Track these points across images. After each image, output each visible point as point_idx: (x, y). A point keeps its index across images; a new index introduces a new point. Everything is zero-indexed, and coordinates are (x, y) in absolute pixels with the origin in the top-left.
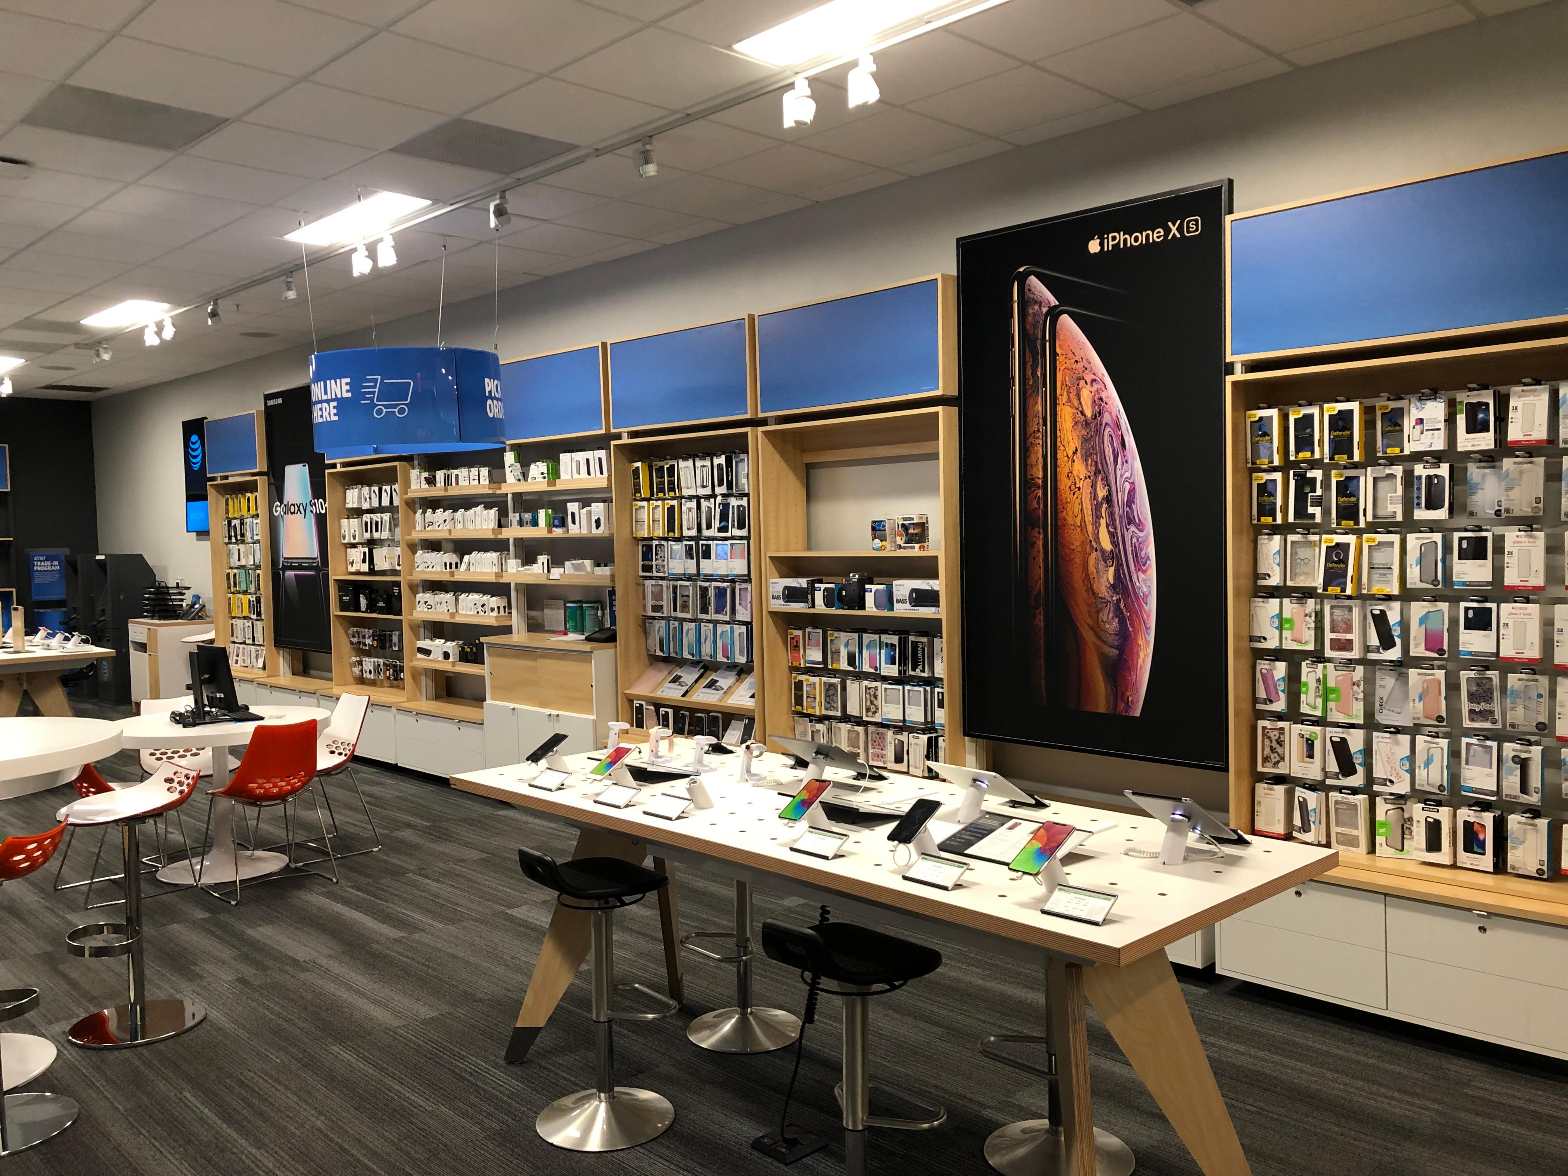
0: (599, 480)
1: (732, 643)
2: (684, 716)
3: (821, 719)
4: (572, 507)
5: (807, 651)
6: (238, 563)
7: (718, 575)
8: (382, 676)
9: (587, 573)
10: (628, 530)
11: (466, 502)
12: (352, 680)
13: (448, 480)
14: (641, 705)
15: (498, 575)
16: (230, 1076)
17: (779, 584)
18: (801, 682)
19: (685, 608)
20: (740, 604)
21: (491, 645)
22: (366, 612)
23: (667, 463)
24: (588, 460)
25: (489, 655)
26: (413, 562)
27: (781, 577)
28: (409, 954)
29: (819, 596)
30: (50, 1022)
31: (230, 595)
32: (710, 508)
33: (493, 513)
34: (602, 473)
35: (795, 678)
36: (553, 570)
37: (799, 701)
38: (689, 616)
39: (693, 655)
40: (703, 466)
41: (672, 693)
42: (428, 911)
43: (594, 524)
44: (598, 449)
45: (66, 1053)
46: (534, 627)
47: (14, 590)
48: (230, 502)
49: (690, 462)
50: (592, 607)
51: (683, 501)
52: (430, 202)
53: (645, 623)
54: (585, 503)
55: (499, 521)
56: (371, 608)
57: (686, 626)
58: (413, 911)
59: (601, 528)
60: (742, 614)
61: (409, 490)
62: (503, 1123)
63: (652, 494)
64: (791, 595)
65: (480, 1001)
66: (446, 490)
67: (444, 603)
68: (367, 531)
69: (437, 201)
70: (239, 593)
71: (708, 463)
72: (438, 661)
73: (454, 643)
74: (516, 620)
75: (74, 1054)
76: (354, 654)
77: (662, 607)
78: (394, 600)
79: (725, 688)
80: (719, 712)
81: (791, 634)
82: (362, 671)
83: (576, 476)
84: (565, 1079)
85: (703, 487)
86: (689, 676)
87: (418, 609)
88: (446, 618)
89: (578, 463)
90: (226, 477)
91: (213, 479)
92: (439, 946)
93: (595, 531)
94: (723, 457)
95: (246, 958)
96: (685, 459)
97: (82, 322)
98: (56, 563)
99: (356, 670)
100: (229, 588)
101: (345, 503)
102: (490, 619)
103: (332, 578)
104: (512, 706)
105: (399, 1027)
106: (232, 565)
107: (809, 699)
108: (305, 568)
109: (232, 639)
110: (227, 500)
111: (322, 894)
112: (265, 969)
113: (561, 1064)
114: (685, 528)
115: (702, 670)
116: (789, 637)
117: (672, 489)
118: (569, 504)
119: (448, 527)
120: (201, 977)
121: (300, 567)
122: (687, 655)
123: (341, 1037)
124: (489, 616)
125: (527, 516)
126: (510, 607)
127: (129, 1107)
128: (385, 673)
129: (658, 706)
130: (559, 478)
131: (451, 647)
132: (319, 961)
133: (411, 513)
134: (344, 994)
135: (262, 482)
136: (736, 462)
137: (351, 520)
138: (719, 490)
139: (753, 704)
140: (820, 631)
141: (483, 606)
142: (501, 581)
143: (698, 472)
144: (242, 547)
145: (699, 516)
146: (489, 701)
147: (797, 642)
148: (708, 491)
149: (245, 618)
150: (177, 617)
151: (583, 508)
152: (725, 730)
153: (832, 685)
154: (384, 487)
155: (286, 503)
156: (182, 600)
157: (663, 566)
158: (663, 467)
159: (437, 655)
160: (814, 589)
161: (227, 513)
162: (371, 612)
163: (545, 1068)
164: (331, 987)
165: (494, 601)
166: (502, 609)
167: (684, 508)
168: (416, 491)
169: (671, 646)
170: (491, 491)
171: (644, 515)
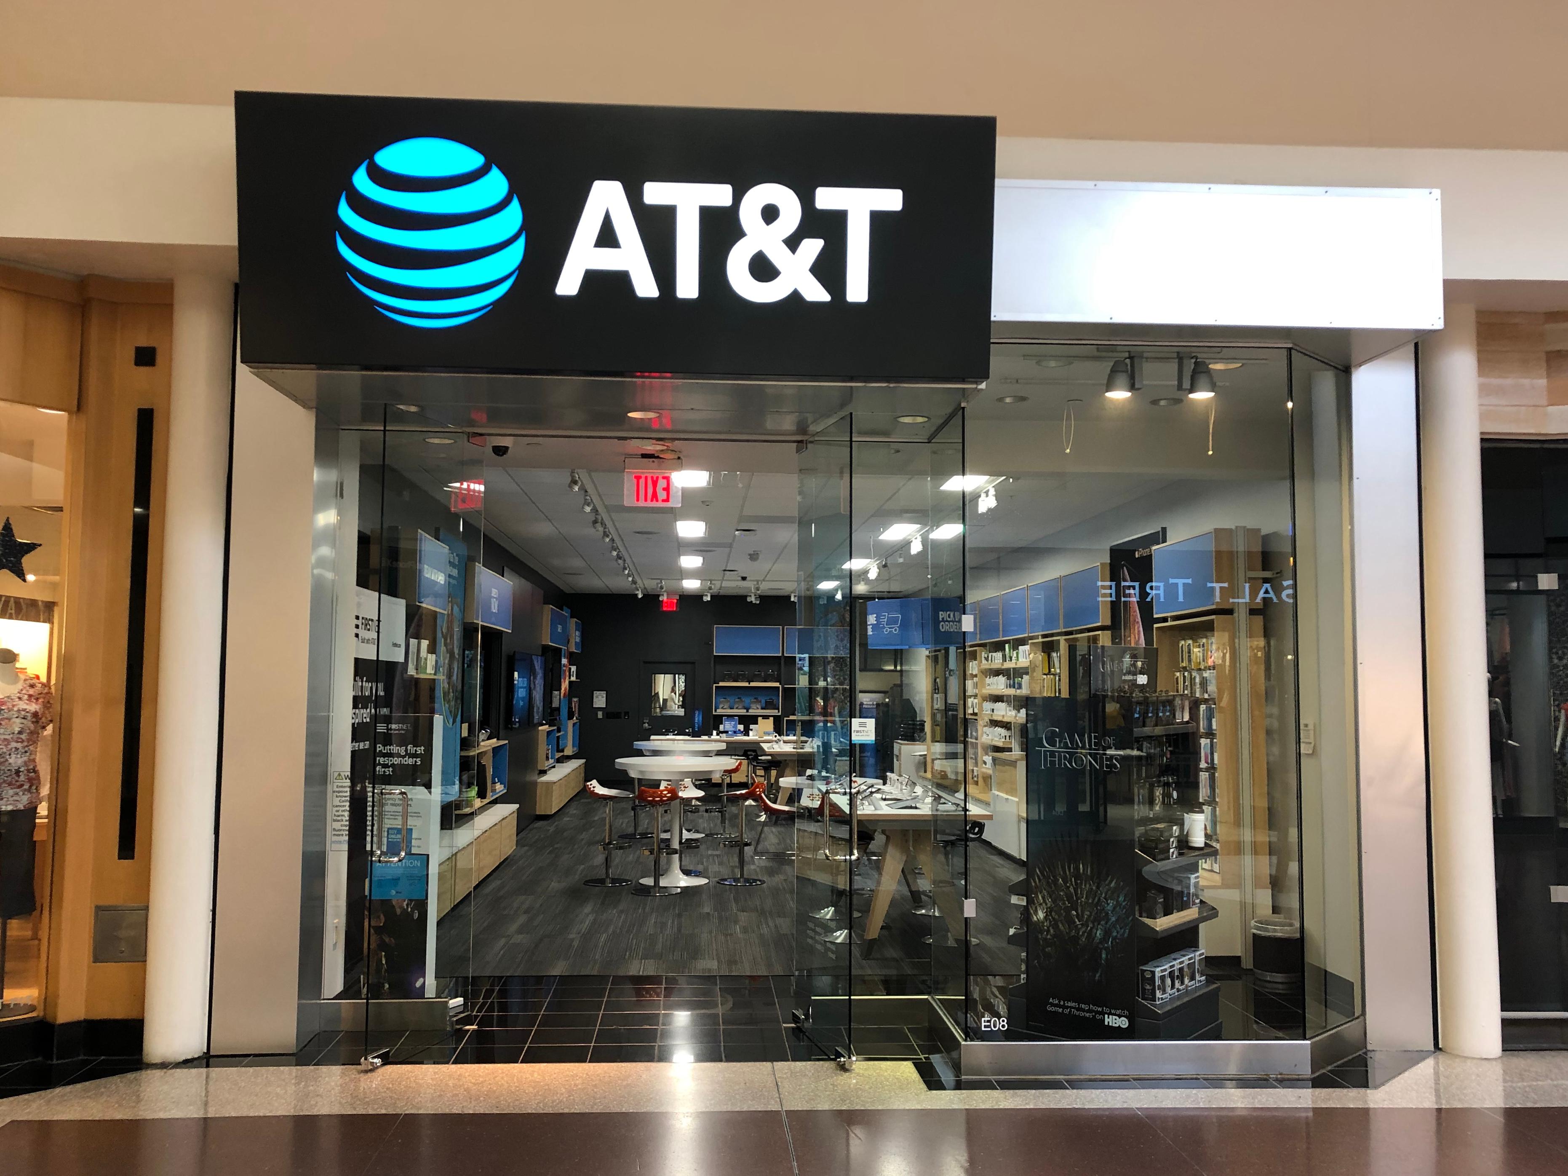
26: (982, 708)
31: (934, 727)
44: (1027, 644)
61: (981, 664)
63: (1048, 672)
67: (991, 733)
74: (1014, 744)
83: (1022, 659)
87: (984, 737)
88: (990, 743)
89: (1023, 651)
100: (934, 722)
106: (935, 707)
126: (1011, 736)
130: (1018, 660)
133: (984, 677)
137: (970, 681)
141: (1000, 735)
142: (1008, 721)
146: (993, 791)
155: (949, 669)
165: (1004, 732)
168: (984, 665)
171: (1045, 683)
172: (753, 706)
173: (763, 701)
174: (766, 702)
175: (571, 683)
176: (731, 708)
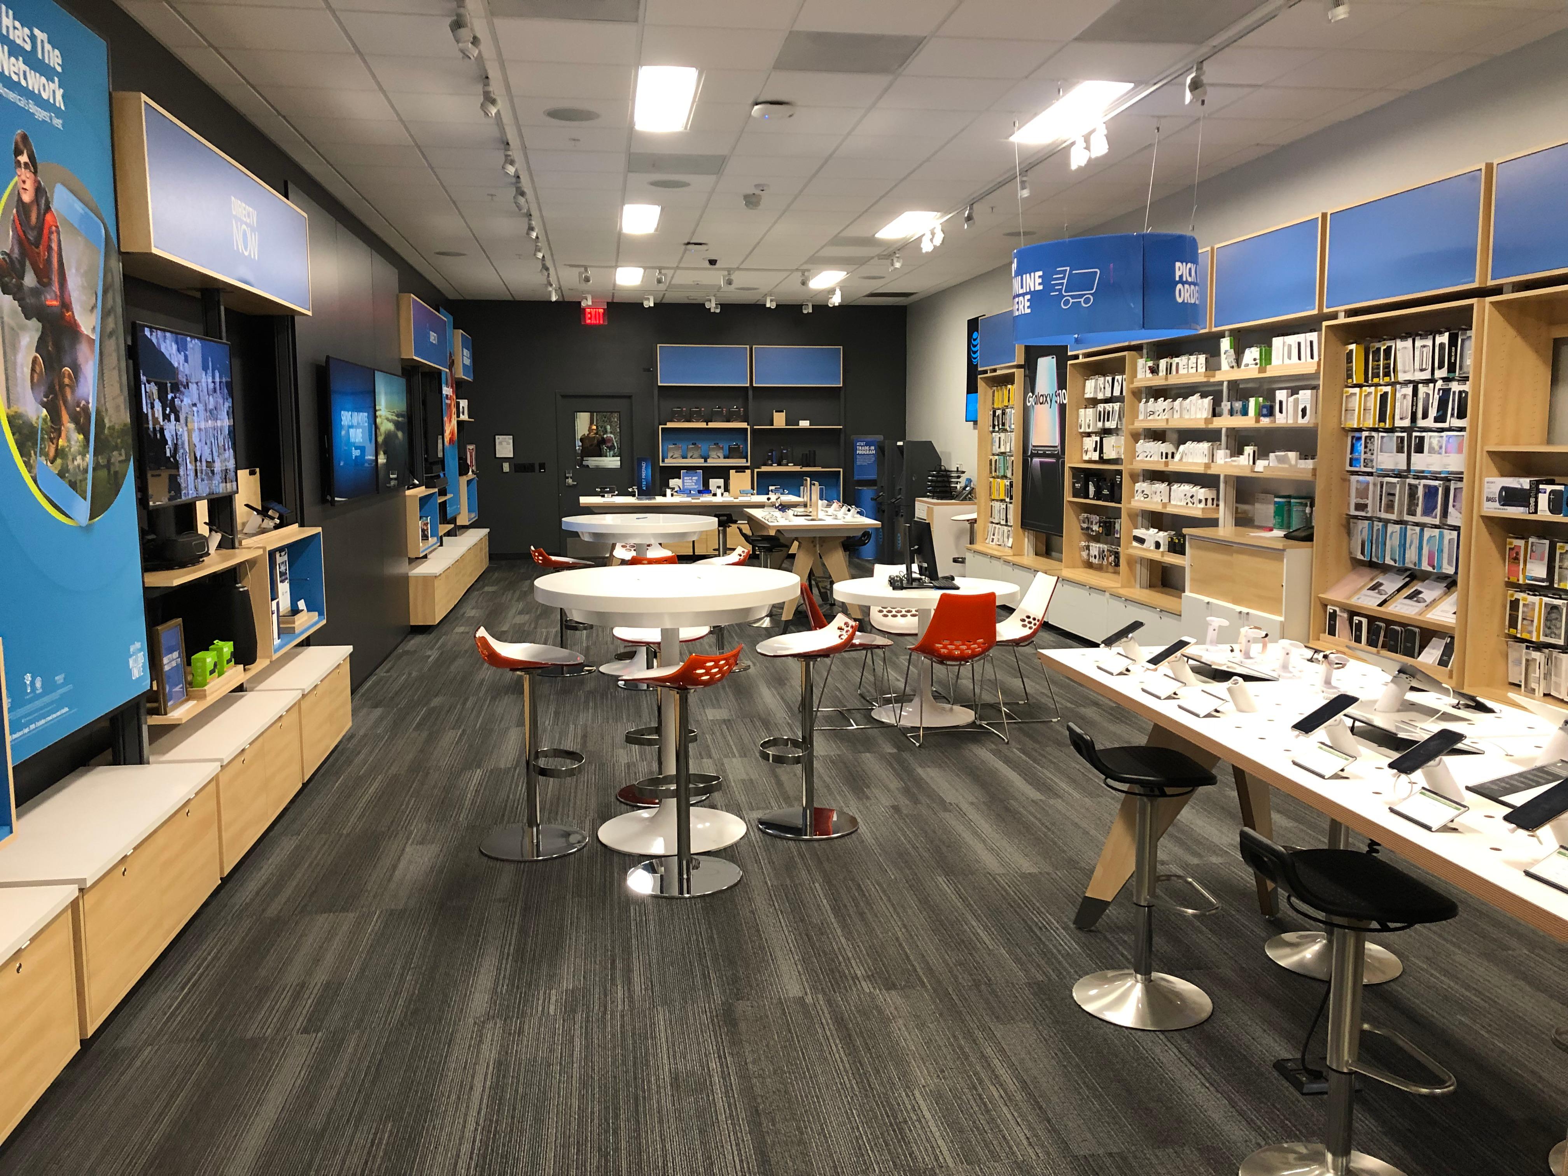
0: (1308, 366)
1: (1441, 551)
2: (1380, 628)
3: (1539, 647)
4: (1281, 395)
5: (1528, 566)
6: (998, 451)
7: (1430, 472)
8: (1105, 562)
9: (1291, 465)
10: (1336, 420)
11: (1185, 391)
12: (1080, 563)
13: (1169, 370)
14: (1335, 611)
15: (1207, 466)
16: (853, 880)
17: (1496, 483)
18: (1517, 600)
19: (1390, 507)
20: (1454, 506)
21: (1193, 537)
22: (1093, 499)
23: (1384, 345)
24: (1299, 344)
25: (1191, 547)
26: (1134, 451)
27: (1503, 475)
28: (1039, 816)
29: (1543, 500)
30: (752, 809)
31: (991, 480)
32: (1428, 395)
33: (1207, 402)
34: (1312, 357)
35: (1512, 595)
36: (1258, 462)
37: (1513, 623)
38: (1394, 517)
39: (1395, 561)
40: (1424, 346)
41: (1368, 601)
42: (1074, 781)
43: (1300, 413)
44: (1311, 331)
45: (752, 834)
46: (1243, 521)
47: (841, 470)
48: (996, 393)
49: (1410, 341)
50: (1301, 503)
51: (1398, 386)
52: (1132, 85)
53: (1349, 523)
54: (1294, 391)
55: (1214, 410)
56: (1098, 496)
57: (1391, 528)
58: (1061, 779)
59: (1307, 417)
60: (1455, 518)
61: (1135, 380)
62: (1046, 976)
63: (1366, 380)
64: (1510, 497)
65: (1080, 869)
66: (1166, 379)
67: (1158, 493)
68: (1100, 420)
69: (1139, 83)
70: (998, 477)
71: (1429, 342)
72: (1150, 551)
73: (1166, 534)
74: (1224, 514)
75: (757, 836)
76: (1083, 538)
77: (1366, 506)
78: (1116, 488)
79: (1428, 601)
80: (1417, 627)
81: (1511, 543)
82: (1089, 554)
83: (1287, 361)
84: (1123, 955)
85: (1422, 370)
86: (1390, 584)
87: (1136, 498)
88: (1158, 508)
89: (1290, 346)
90: (995, 370)
91: (985, 372)
92: (1068, 814)
93: (1301, 421)
94: (1447, 334)
95: (907, 791)
96: (1403, 338)
97: (878, 236)
98: (873, 448)
99: (1084, 554)
100: (991, 472)
101: (1084, 393)
102: (1196, 511)
103: (1067, 465)
104: (1206, 599)
105: (998, 875)
106: (994, 452)
107: (1525, 622)
108: (1048, 456)
109: (991, 520)
110: (994, 392)
111: (991, 751)
112: (916, 801)
113: (1125, 941)
114: (1397, 417)
115: (1407, 579)
116: (1508, 547)
117: (1387, 374)
118: (1277, 392)
119: (1166, 417)
120: (868, 798)
121: (1044, 455)
122: (1388, 561)
123: (949, 871)
124: (1196, 508)
125: (1238, 405)
126: (1218, 499)
127: (775, 883)
128: (1108, 559)
129: (1352, 614)
130: (1270, 364)
131: (1162, 536)
132: (961, 805)
133: (1136, 402)
134: (967, 836)
135: (1019, 374)
136: (1463, 341)
137: (1087, 410)
138: (1439, 374)
139: (1454, 621)
140: (1547, 542)
141: (1192, 497)
142: (1209, 472)
143: (1417, 353)
144: (1002, 435)
145: (1414, 404)
146: (1187, 593)
147: (1517, 554)
148: (1427, 375)
149: (1002, 501)
150: (952, 498)
151: (1292, 395)
152: (1422, 648)
153: (1555, 608)
154: (1117, 377)
155: (1036, 393)
156: (957, 483)
157: (1372, 461)
158: (1379, 349)
159: (1150, 545)
160: (1538, 491)
161: (993, 404)
162: (1097, 500)
163: (1109, 941)
164: (960, 828)
165: (1201, 493)
166: (1210, 501)
167: (1398, 395)
168: (1141, 380)
169: (1374, 550)
170: (1205, 380)
171: (1355, 403)
172: (713, 454)
173: (726, 448)
174: (729, 448)
175: (460, 424)
176: (684, 457)
